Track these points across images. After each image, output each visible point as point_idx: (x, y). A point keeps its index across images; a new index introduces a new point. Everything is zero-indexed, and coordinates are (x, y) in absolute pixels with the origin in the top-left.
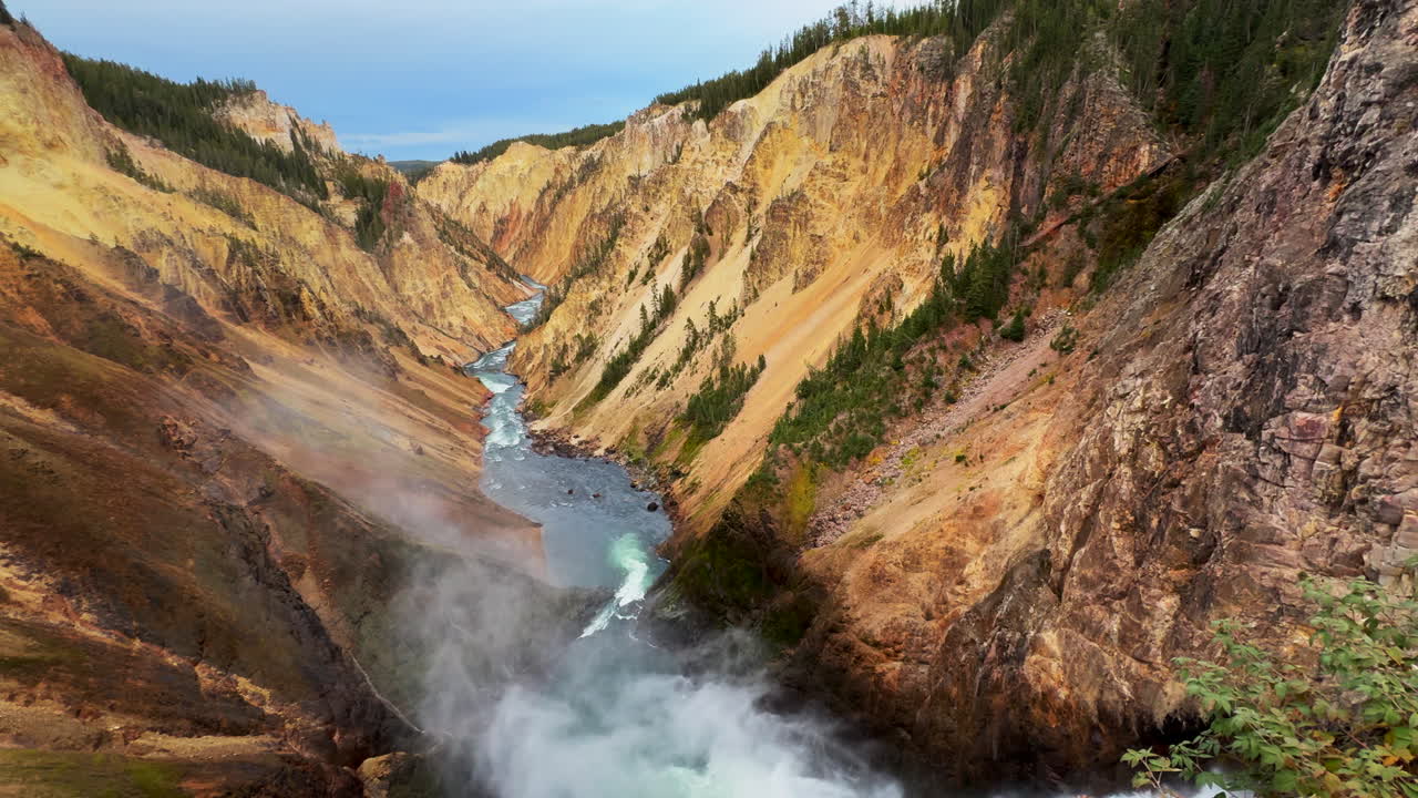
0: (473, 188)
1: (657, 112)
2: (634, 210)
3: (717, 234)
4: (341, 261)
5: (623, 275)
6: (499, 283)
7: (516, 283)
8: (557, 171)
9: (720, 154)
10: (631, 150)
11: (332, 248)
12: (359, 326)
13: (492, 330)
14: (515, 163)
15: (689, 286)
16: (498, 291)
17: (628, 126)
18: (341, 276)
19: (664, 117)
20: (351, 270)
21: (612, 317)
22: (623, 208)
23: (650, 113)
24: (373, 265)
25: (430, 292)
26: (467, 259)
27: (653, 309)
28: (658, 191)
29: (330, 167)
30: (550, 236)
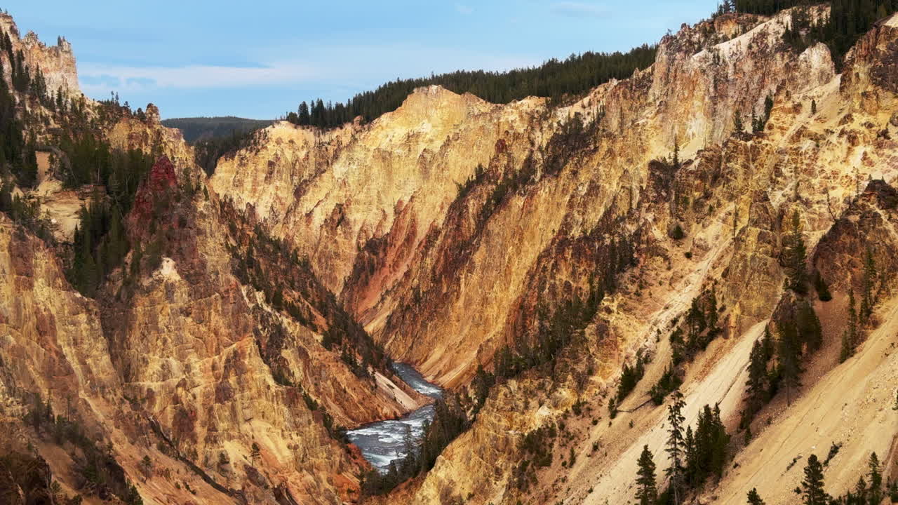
0: (326, 176)
1: (730, 28)
2: (658, 233)
3: (841, 300)
4: (28, 311)
5: (609, 377)
6: (345, 377)
7: (382, 380)
8: (501, 147)
9: (859, 120)
10: (664, 108)
11: (17, 281)
12: (29, 448)
13: (310, 478)
14: (416, 129)
15: (763, 416)
16: (341, 395)
17: (662, 57)
18: (23, 340)
19: (745, 39)
20: (44, 328)
21: (573, 474)
22: (632, 228)
23: (713, 30)
24: (90, 321)
25: (194, 385)
26: (286, 321)
27: (669, 463)
28: (708, 196)
29: (53, 124)
30: (469, 283)
